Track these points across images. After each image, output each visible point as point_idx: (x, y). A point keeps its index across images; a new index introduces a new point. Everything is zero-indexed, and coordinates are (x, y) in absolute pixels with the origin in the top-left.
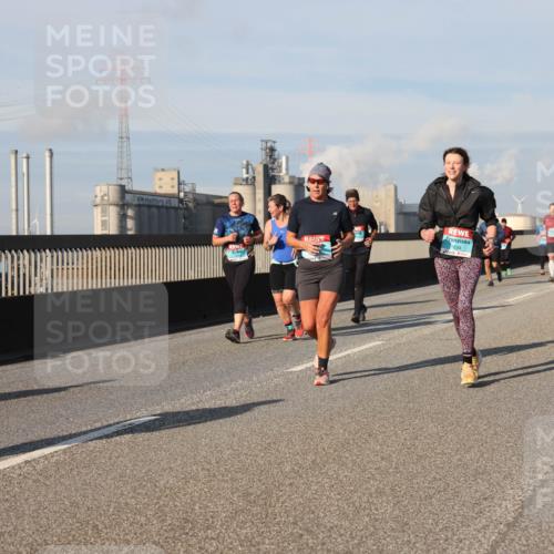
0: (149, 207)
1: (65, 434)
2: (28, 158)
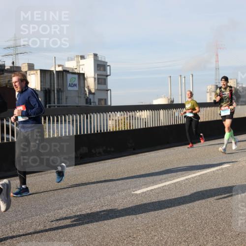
2: (185, 77)
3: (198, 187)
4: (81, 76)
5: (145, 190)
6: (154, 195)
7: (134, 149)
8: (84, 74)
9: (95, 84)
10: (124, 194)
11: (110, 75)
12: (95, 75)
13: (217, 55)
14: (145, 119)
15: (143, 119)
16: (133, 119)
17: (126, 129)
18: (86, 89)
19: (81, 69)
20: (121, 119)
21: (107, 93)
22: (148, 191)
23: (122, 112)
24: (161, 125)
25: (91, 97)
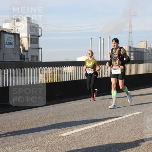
0: (138, 52)
1: (115, 116)
2: (103, 39)
3: (115, 131)
4: (17, 36)
5: (70, 133)
6: (77, 137)
7: (61, 99)
8: (19, 34)
9: (28, 43)
10: (52, 136)
11: (41, 36)
12: (28, 35)
13: (131, 21)
14: (71, 73)
15: (69, 73)
16: (60, 73)
17: (54, 81)
18: (21, 47)
19: (16, 30)
20: (51, 73)
21: (39, 51)
22: (72, 134)
23: (51, 67)
24: (83, 79)
25: (25, 54)
